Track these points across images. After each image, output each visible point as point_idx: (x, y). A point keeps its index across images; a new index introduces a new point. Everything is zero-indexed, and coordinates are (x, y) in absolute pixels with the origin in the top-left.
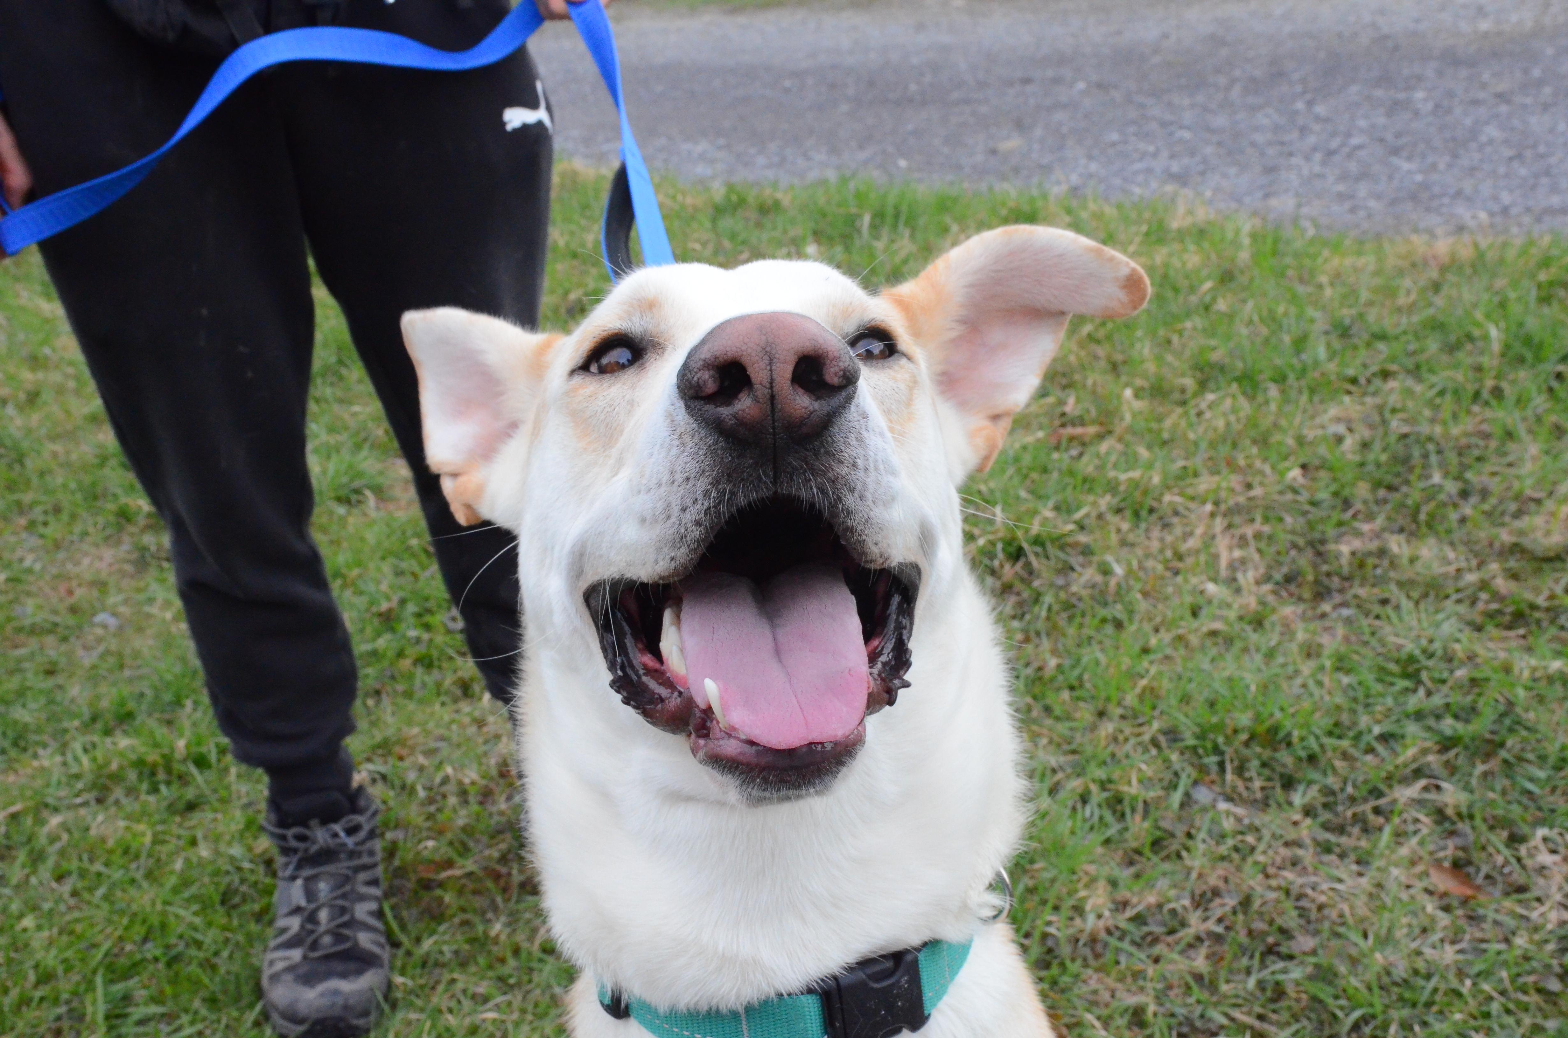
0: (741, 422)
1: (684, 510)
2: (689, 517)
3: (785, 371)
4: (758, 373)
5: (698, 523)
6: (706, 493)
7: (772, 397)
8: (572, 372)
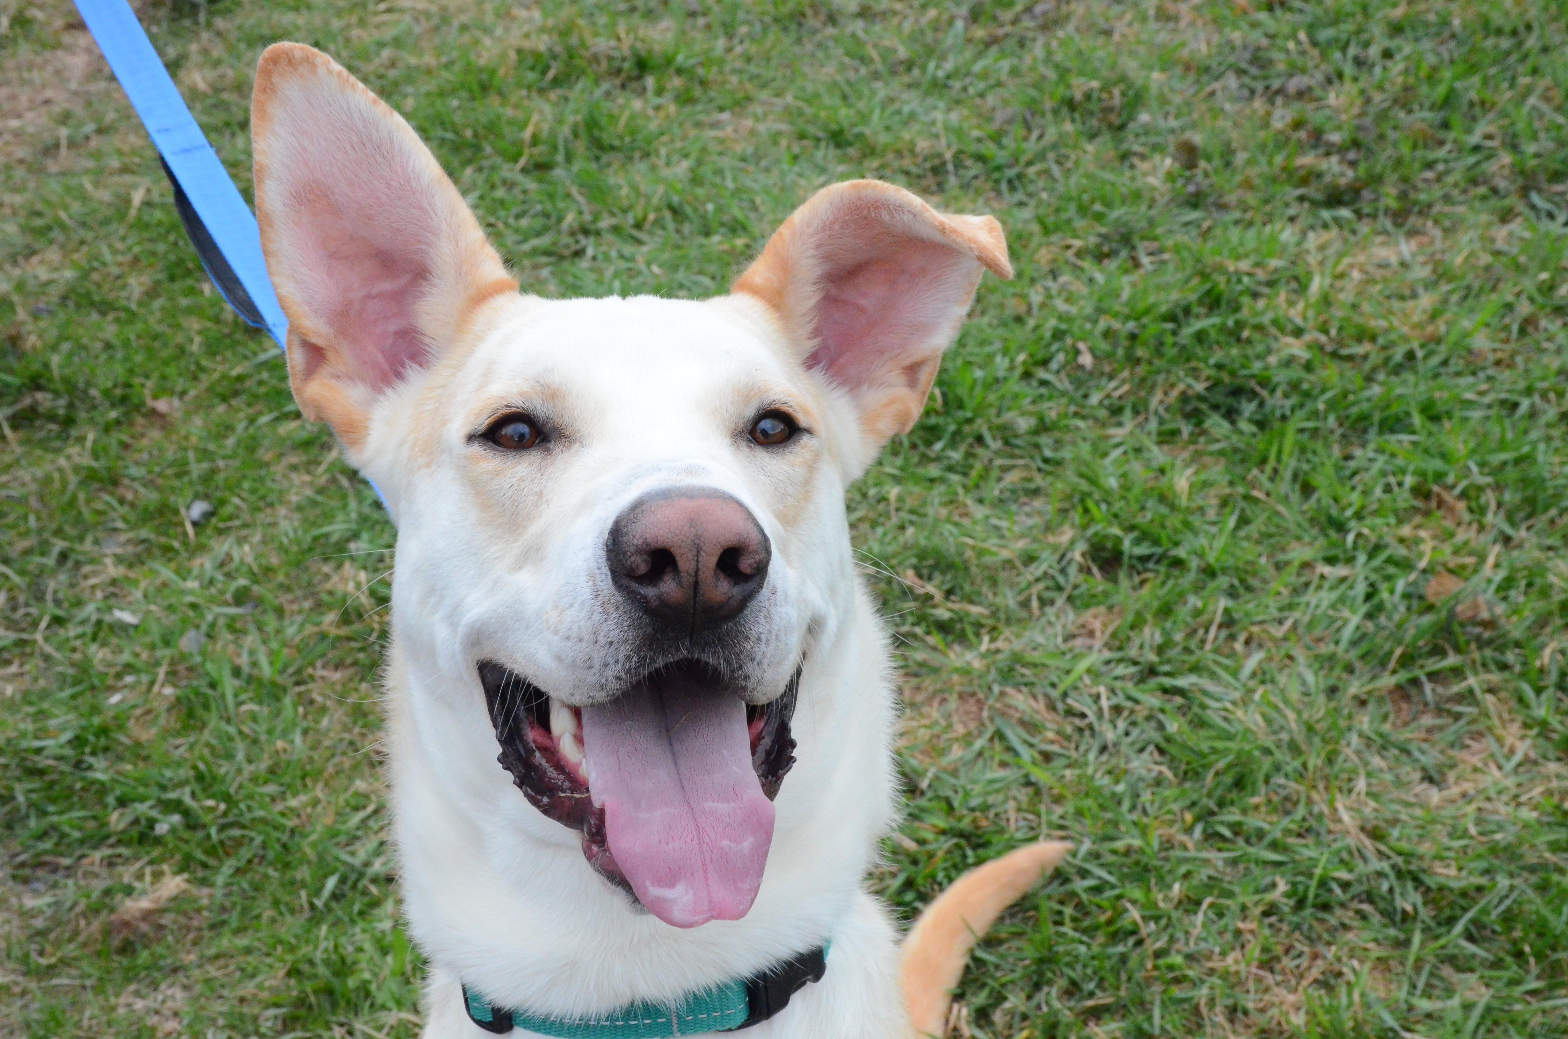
0: (663, 602)
1: (606, 665)
2: (610, 673)
3: (710, 561)
4: (685, 563)
5: (619, 678)
6: (628, 658)
7: (696, 584)
8: (471, 438)
